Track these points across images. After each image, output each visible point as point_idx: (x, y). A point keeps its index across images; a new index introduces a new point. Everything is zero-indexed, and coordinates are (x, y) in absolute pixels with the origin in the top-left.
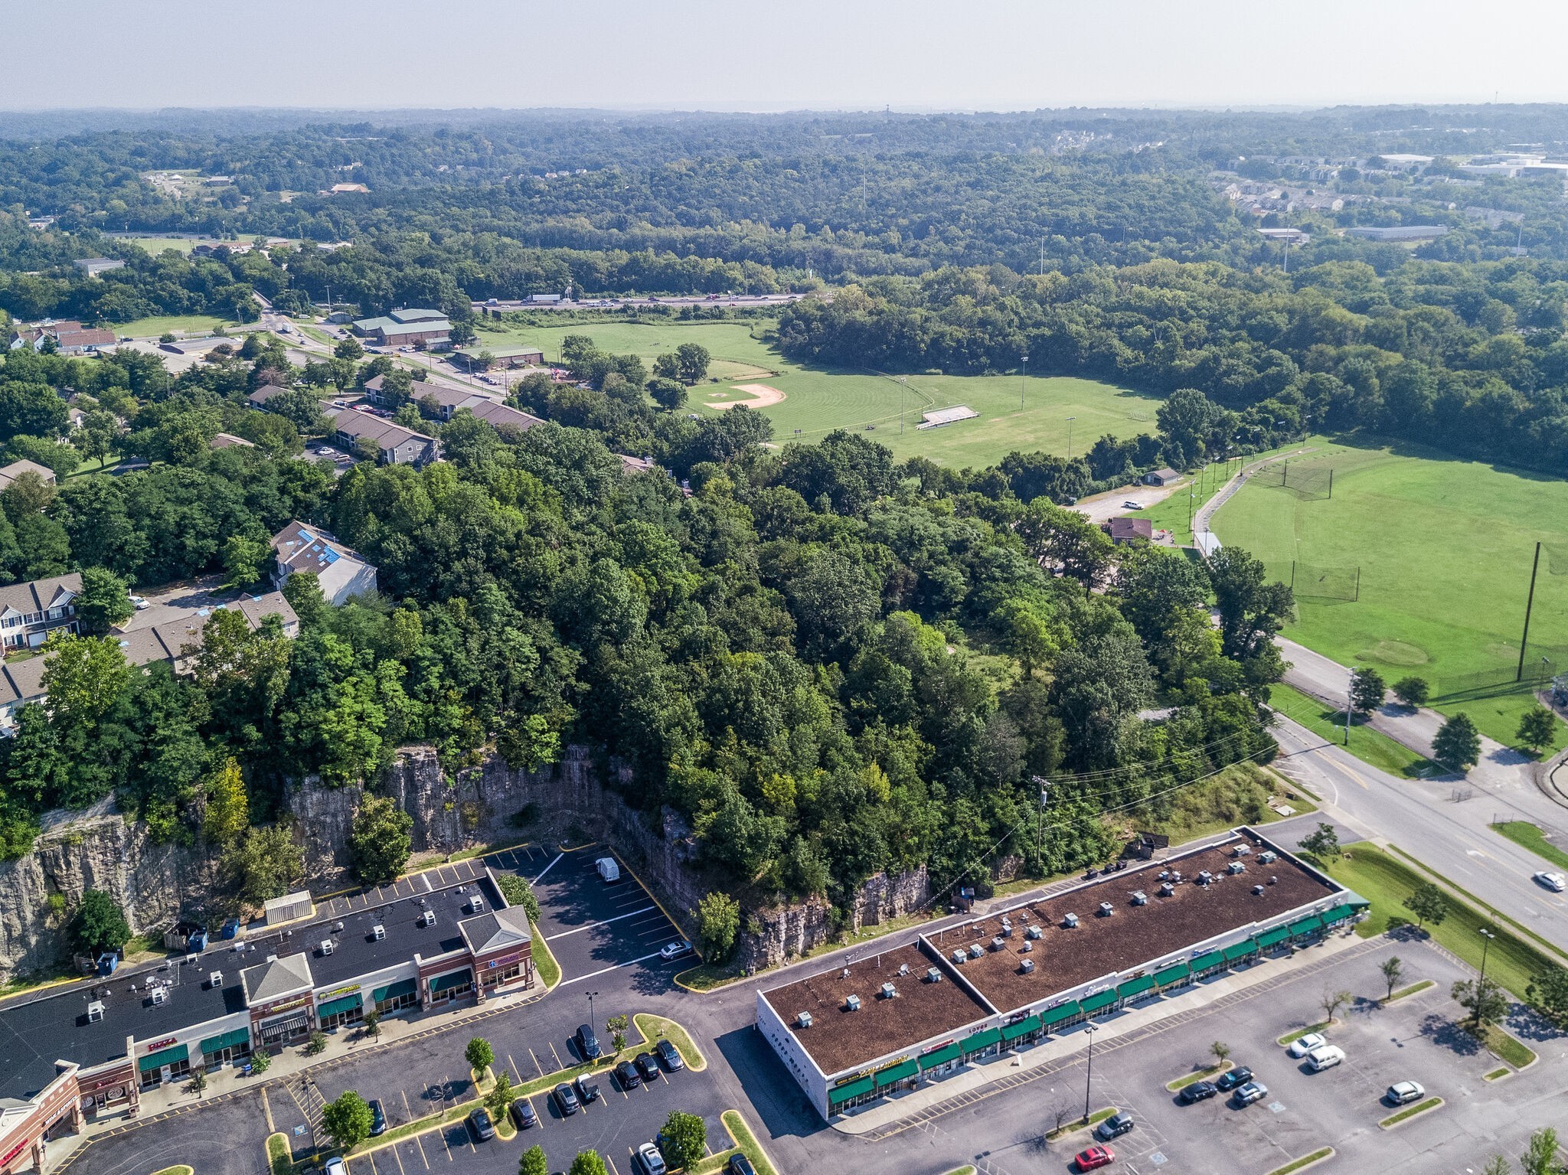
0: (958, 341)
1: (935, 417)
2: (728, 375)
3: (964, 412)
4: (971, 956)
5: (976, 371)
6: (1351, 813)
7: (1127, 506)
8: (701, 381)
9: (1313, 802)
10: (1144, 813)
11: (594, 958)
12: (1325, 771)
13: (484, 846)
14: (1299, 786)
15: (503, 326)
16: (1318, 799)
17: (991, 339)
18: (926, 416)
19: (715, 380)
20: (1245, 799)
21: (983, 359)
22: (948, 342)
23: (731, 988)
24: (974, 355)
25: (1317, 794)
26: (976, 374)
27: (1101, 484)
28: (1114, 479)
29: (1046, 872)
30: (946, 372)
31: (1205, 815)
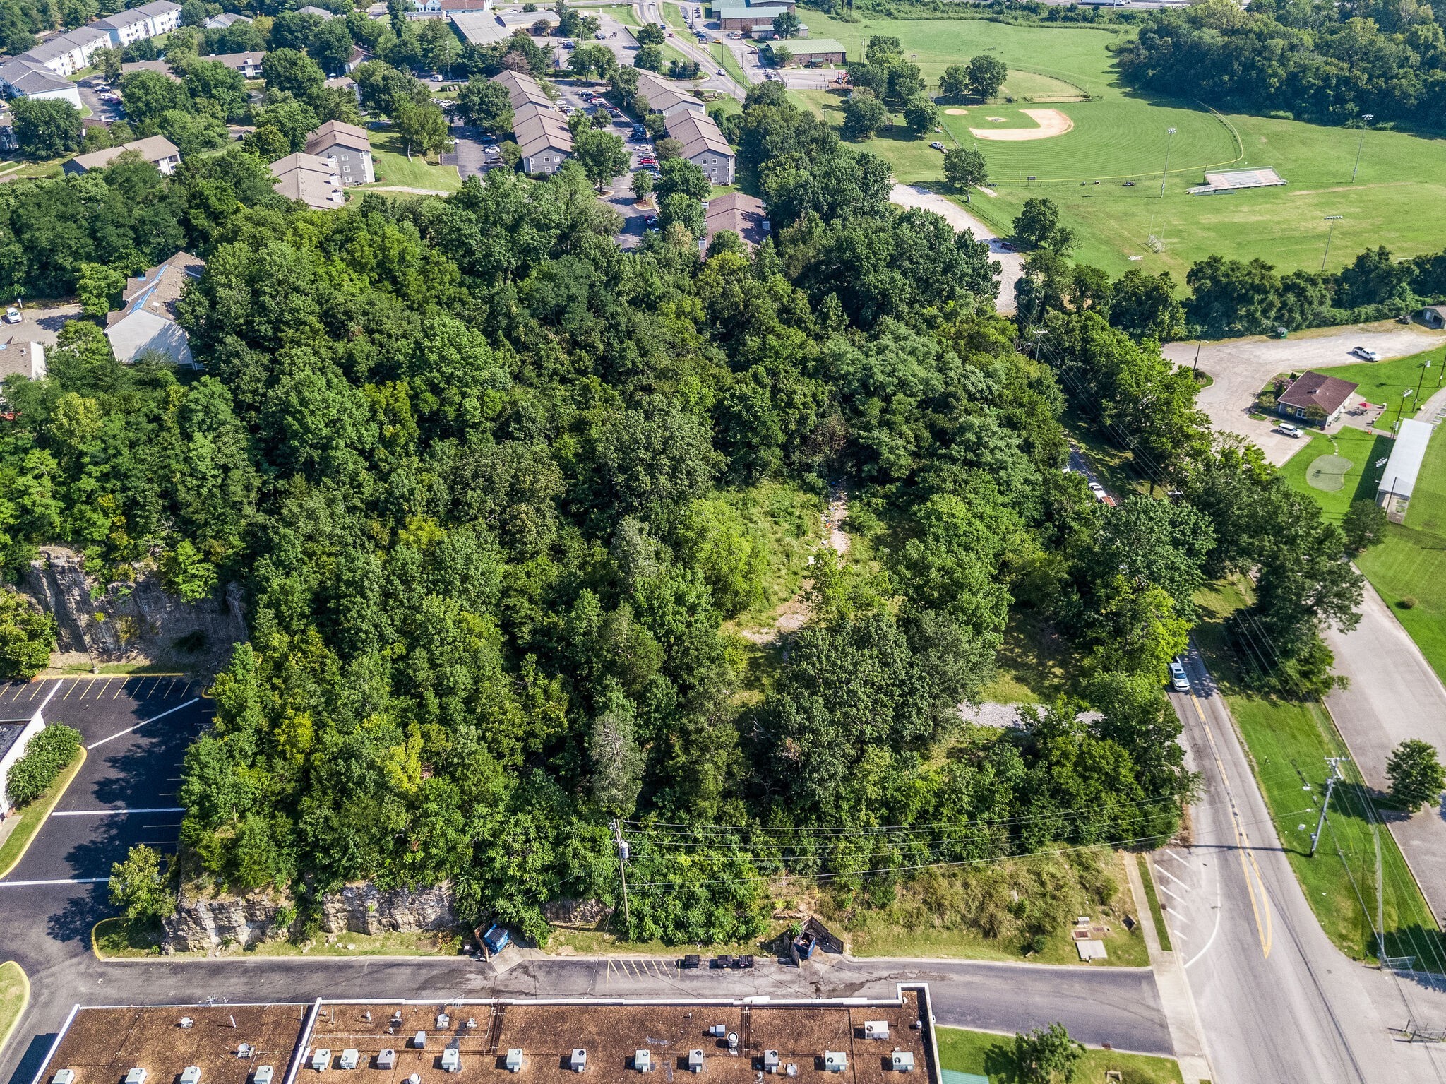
0: (1326, 79)
1: (1219, 180)
2: (1028, 95)
3: (1266, 176)
4: (337, 1064)
5: (1338, 120)
6: (1197, 993)
7: (1355, 354)
8: (991, 100)
9: (1153, 945)
10: (845, 888)
11: (70, 858)
12: (1229, 896)
13: (146, 663)
14: (1157, 910)
15: (855, 14)
16: (1166, 944)
17: (1369, 80)
18: (1210, 177)
19: (1009, 100)
20: (1034, 910)
21: (1350, 106)
22: (1310, 79)
23: (130, 965)
24: (1340, 100)
25: (1175, 934)
26: (1335, 124)
27: (1342, 313)
28: (1370, 309)
29: (633, 933)
30: (1298, 117)
31: (949, 916)
